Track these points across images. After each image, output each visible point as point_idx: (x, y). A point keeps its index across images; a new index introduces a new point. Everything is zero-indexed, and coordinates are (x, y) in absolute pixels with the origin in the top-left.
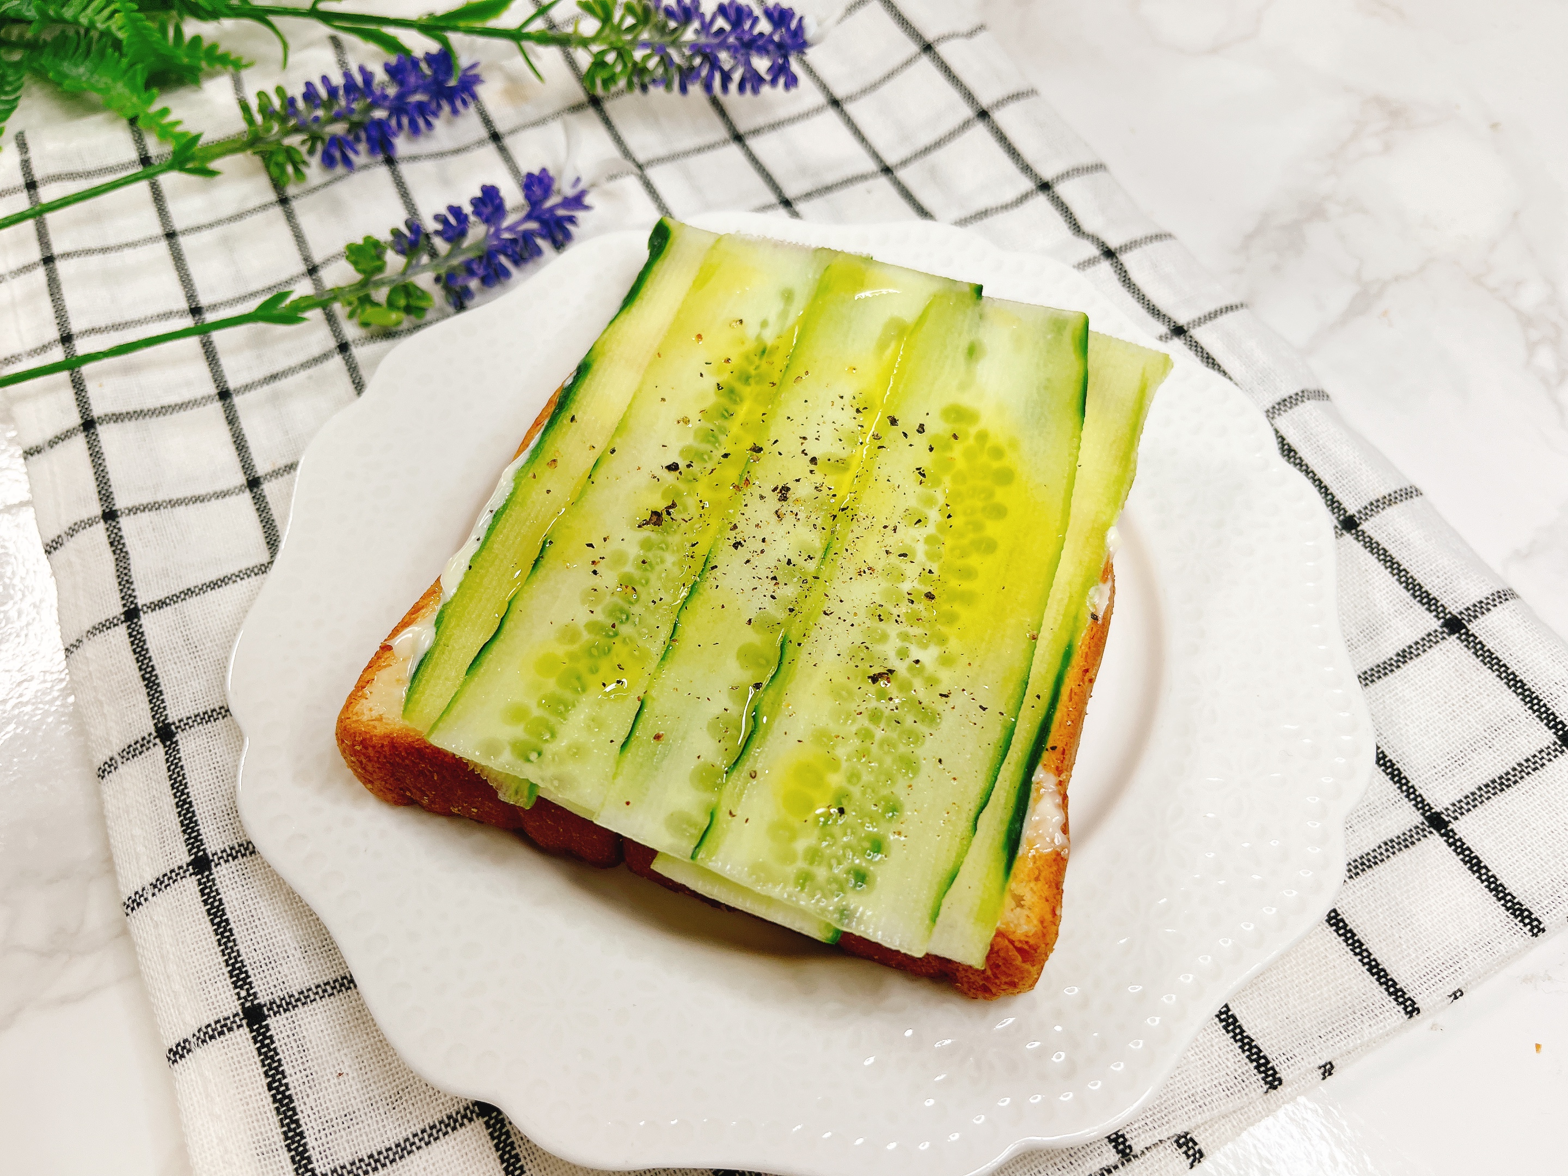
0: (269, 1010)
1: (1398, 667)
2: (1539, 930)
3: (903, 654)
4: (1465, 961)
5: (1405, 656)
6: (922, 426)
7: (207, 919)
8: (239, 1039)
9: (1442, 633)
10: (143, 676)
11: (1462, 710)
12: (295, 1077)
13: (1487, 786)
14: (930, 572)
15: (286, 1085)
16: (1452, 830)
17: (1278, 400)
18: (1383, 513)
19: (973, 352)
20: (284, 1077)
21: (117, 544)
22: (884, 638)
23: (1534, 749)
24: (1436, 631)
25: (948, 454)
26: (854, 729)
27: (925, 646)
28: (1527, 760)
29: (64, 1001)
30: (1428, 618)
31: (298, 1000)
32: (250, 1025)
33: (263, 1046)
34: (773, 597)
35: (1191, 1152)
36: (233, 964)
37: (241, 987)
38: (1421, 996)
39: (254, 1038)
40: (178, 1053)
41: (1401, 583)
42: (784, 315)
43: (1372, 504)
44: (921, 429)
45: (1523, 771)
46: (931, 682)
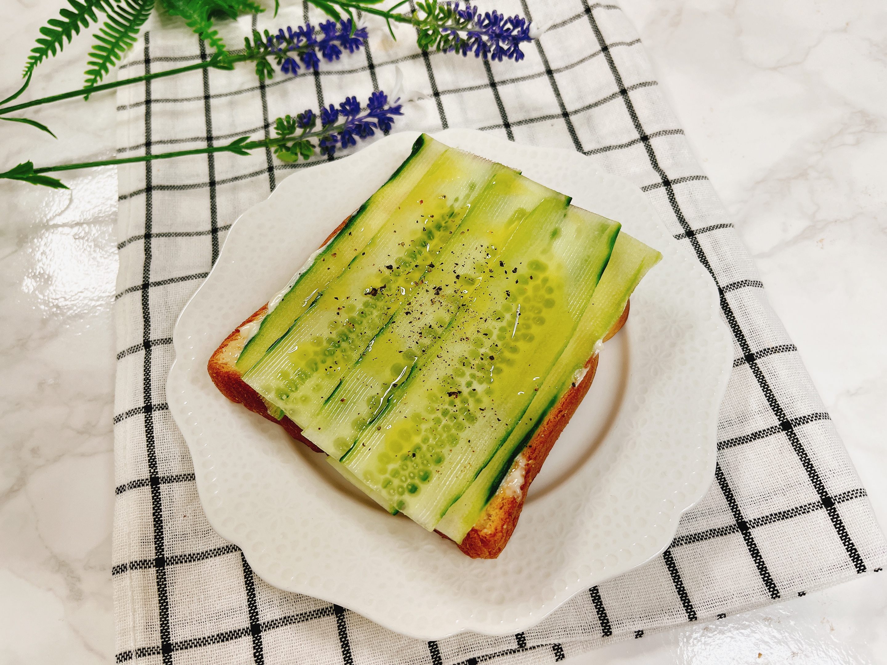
0: (161, 480)
1: (751, 441)
2: (777, 596)
3: (469, 384)
4: (730, 601)
5: (756, 436)
6: (516, 269)
7: (145, 434)
8: (146, 490)
9: (779, 429)
10: (144, 316)
11: (776, 472)
12: (165, 513)
13: (776, 514)
14: (497, 345)
15: (161, 515)
16: (750, 533)
17: (732, 283)
18: (770, 356)
19: (555, 234)
20: (161, 512)
21: (148, 250)
22: (463, 374)
23: (807, 502)
24: (776, 427)
25: (525, 287)
26: (433, 416)
27: (481, 382)
28: (801, 507)
29: (83, 455)
30: (774, 419)
31: (175, 479)
32: (152, 485)
33: (155, 496)
34: (417, 343)
35: (559, 654)
36: (151, 457)
37: (152, 468)
38: (700, 612)
39: (152, 491)
40: (120, 490)
41: (766, 397)
42: (468, 196)
43: (765, 350)
44: (515, 271)
45: (797, 512)
46: (478, 401)
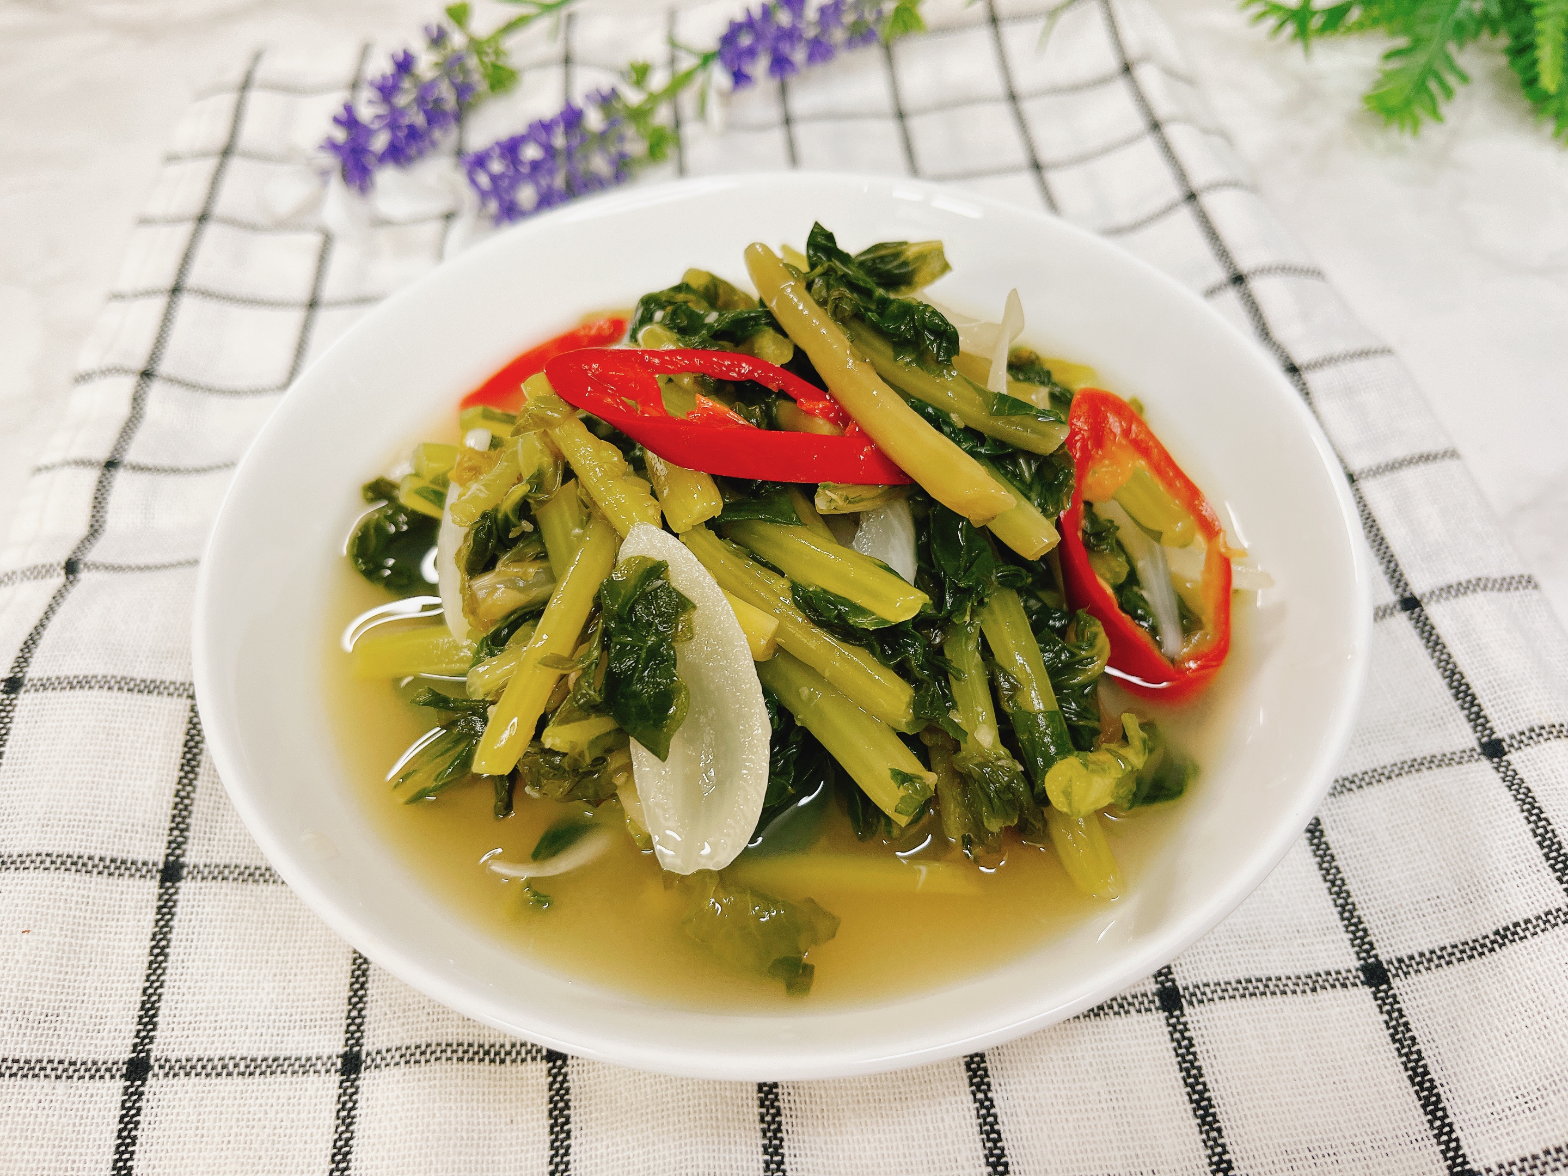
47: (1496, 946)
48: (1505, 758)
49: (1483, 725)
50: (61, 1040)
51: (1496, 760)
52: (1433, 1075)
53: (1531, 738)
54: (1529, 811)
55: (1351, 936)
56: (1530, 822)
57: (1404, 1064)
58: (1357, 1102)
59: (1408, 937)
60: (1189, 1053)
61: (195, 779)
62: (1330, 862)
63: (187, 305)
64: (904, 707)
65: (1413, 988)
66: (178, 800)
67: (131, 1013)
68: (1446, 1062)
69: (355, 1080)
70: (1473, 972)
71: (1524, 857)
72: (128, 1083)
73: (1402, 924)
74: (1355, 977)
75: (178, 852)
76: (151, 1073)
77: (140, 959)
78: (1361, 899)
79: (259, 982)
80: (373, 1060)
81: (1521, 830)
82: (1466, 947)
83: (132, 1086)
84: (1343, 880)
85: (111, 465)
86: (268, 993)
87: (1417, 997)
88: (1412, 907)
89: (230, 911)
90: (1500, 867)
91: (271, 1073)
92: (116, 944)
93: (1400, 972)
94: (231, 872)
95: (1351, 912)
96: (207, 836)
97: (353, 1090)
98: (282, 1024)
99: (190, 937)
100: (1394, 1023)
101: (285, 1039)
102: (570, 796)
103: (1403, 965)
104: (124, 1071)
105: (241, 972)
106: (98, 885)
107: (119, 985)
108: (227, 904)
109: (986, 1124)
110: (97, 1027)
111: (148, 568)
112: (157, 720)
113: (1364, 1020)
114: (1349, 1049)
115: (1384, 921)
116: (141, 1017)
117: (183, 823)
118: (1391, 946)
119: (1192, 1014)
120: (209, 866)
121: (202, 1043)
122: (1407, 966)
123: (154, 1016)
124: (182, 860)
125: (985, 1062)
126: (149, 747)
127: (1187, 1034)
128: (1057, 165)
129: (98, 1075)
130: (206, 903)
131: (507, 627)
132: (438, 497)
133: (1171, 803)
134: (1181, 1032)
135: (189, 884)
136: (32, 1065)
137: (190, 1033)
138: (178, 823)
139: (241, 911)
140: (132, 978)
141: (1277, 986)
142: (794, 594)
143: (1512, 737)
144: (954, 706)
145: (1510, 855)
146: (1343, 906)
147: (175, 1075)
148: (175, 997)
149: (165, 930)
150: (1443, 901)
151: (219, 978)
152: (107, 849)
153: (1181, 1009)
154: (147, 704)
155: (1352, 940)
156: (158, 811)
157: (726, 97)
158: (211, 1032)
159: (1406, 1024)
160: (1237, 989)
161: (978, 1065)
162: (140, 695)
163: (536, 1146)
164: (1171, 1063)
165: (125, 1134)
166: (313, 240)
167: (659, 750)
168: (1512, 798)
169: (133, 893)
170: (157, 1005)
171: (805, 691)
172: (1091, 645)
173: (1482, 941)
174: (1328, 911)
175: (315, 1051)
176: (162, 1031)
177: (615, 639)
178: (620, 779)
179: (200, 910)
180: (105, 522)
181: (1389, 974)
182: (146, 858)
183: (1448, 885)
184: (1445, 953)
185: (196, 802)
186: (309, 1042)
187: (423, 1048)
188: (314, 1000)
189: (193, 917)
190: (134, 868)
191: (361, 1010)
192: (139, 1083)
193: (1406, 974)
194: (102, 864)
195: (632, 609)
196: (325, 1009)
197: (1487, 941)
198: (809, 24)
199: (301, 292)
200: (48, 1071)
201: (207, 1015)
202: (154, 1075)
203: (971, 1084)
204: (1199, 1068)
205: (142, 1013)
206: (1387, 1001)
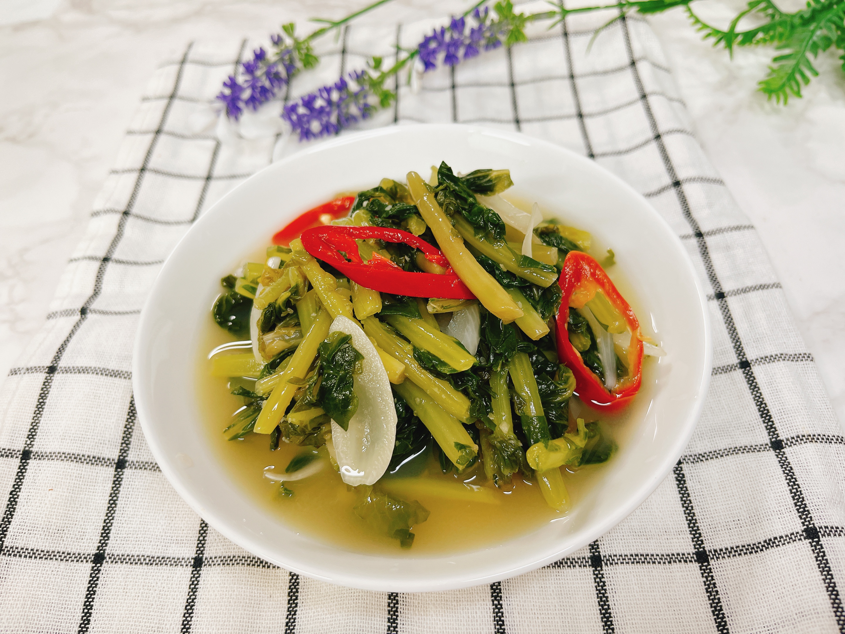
47: (764, 548)
48: (782, 450)
49: (773, 432)
50: (64, 542)
51: (778, 451)
52: (724, 611)
53: (797, 441)
54: (790, 480)
55: (692, 536)
56: (789, 485)
57: (711, 604)
58: (684, 622)
59: (721, 539)
60: (603, 589)
61: (134, 419)
62: (686, 497)
63: (148, 176)
64: (465, 411)
65: (720, 566)
66: (126, 429)
67: (98, 531)
68: (732, 605)
69: (199, 570)
70: (751, 560)
71: (784, 504)
72: (94, 565)
73: (719, 533)
74: (691, 558)
75: (125, 454)
76: (105, 561)
77: (104, 505)
78: (700, 517)
79: (158, 520)
80: (208, 562)
81: (784, 489)
82: (749, 547)
83: (96, 566)
84: (692, 507)
85: (106, 260)
86: (162, 526)
87: (722, 571)
88: (725, 524)
89: (147, 485)
90: (771, 508)
91: (161, 565)
92: (93, 497)
93: (715, 557)
94: (149, 466)
95: (694, 524)
96: (139, 447)
97: (198, 575)
98: (167, 541)
99: (127, 496)
100: (708, 583)
101: (168, 548)
102: (303, 443)
103: (716, 553)
104: (93, 559)
105: (150, 514)
106: (86, 469)
107: (93, 517)
108: (146, 481)
109: (497, 616)
110: (82, 537)
111: (119, 313)
112: (118, 390)
113: (693, 580)
114: (684, 594)
115: (710, 530)
116: (102, 534)
117: (128, 440)
118: (712, 543)
119: (606, 570)
120: (139, 462)
121: (130, 548)
122: (719, 554)
123: (109, 533)
124: (126, 458)
125: (500, 586)
126: (114, 403)
127: (603, 580)
128: (591, 115)
129: (80, 560)
130: (136, 480)
131: (279, 358)
132: (253, 290)
133: (601, 464)
134: (600, 578)
135: (129, 470)
136: (50, 553)
137: (124, 542)
138: (125, 441)
139: (152, 485)
140: (100, 514)
141: (651, 559)
142: (414, 353)
143: (787, 440)
144: (491, 411)
145: (777, 502)
146: (690, 520)
147: (116, 562)
148: (119, 525)
149: (116, 492)
150: (741, 522)
151: (140, 517)
152: (91, 452)
153: (601, 567)
154: (114, 382)
155: (693, 538)
156: (116, 434)
157: (421, 76)
158: (134, 542)
159: (714, 584)
160: (630, 559)
161: (497, 587)
162: (111, 378)
163: (281, 609)
164: (593, 594)
165: (91, 589)
166: (210, 144)
167: (344, 426)
168: (782, 472)
169: (102, 474)
170: (110, 528)
171: (418, 400)
172: (566, 382)
173: (757, 545)
174: (683, 522)
175: (182, 555)
176: (112, 540)
177: (325, 371)
178: (327, 437)
179: (133, 483)
180: (101, 288)
181: (709, 557)
182: (110, 457)
183: (744, 514)
184: (738, 549)
185: (134, 431)
186: (179, 551)
187: (232, 558)
188: (183, 530)
189: (130, 486)
190: (103, 461)
191: (204, 537)
192: (99, 565)
193: (717, 558)
194: (88, 459)
195: (334, 357)
196: (188, 535)
197: (760, 545)
198: (466, 37)
199: (203, 172)
200: (57, 557)
201: (133, 534)
202: (107, 562)
203: (492, 596)
204: (607, 597)
205: (103, 531)
206: (706, 571)
